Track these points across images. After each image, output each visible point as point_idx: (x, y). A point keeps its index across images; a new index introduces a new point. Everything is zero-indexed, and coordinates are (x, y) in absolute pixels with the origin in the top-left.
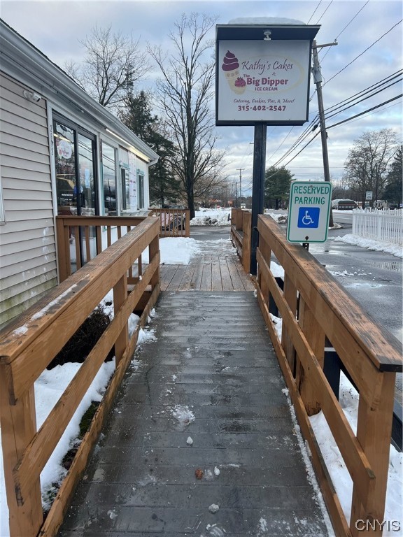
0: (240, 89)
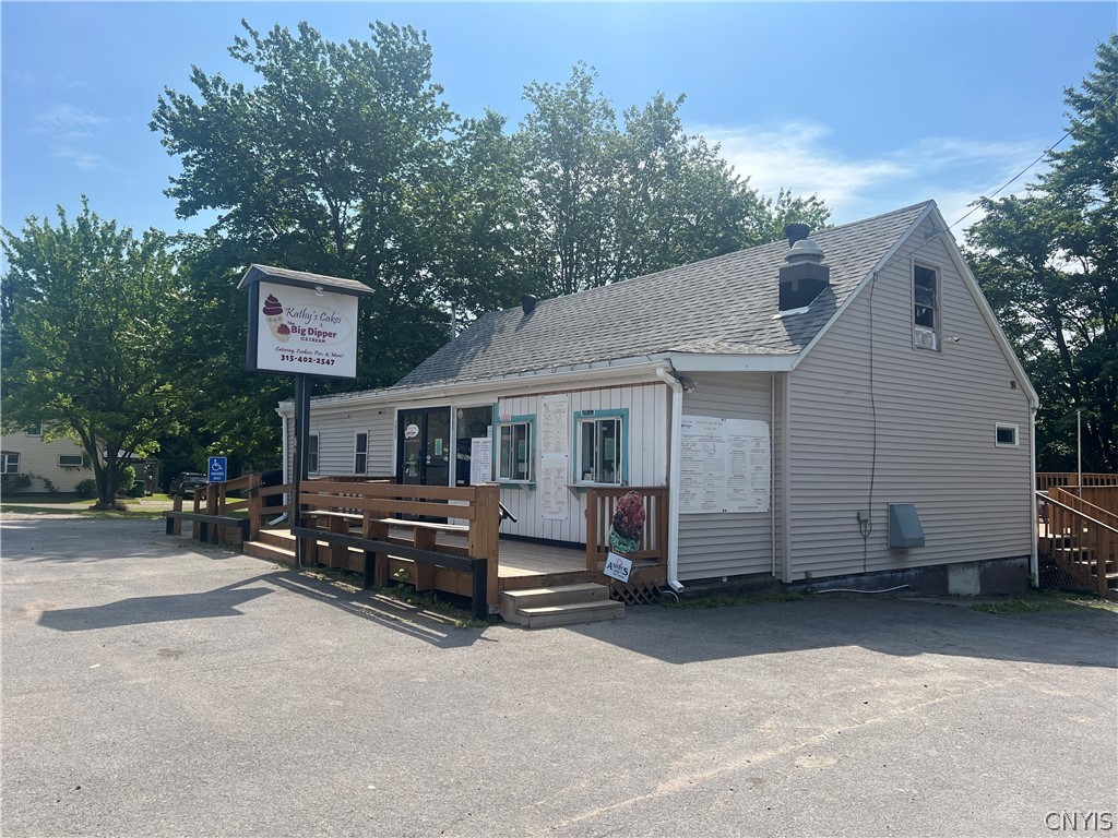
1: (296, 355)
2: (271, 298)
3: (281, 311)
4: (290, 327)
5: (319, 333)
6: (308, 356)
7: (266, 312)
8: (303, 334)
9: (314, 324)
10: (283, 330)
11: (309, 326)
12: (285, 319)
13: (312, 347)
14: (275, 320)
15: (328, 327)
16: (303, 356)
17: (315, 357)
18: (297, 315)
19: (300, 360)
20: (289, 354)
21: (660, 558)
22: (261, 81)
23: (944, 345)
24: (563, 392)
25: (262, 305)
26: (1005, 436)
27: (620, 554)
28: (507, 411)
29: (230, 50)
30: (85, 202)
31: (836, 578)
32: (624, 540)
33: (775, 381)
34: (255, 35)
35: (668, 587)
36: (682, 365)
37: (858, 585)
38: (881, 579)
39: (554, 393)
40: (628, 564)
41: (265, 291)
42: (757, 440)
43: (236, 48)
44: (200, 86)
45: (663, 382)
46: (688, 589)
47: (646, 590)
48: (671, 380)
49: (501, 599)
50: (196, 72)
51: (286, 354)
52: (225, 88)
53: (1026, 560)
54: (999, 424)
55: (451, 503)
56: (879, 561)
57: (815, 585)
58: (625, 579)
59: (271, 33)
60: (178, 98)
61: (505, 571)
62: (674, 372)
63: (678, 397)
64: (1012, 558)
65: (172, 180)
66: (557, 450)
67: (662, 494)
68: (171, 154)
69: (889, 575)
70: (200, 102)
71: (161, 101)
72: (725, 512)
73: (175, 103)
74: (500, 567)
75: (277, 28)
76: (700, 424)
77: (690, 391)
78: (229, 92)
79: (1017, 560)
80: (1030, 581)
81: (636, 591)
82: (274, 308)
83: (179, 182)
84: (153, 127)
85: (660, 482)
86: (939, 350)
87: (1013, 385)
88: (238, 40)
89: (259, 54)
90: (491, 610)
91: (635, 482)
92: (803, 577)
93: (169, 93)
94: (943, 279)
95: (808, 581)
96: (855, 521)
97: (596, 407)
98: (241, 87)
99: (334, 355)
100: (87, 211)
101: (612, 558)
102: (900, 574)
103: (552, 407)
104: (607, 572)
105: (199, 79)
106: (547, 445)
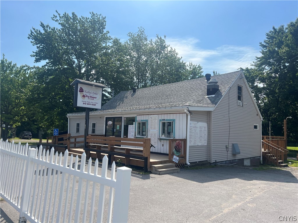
0: (84, 98)
1: (87, 103)
2: (81, 88)
3: (83, 91)
4: (85, 95)
5: (92, 97)
6: (90, 103)
7: (80, 91)
9: (91, 95)
10: (84, 96)
11: (90, 95)
12: (84, 93)
13: (91, 101)
14: (82, 94)
15: (95, 96)
16: (88, 103)
17: (91, 104)
18: (87, 92)
19: (88, 104)
20: (85, 103)
21: (184, 157)
23: (244, 105)
24: (156, 114)
25: (79, 90)
27: (176, 156)
28: (139, 118)
31: (221, 162)
32: (177, 152)
33: (209, 113)
34: (59, 14)
35: (186, 164)
36: (191, 109)
37: (226, 163)
38: (231, 162)
39: (154, 114)
40: (178, 158)
41: (80, 86)
42: (205, 127)
44: (43, 27)
45: (186, 113)
46: (191, 164)
47: (181, 165)
48: (188, 112)
49: (151, 167)
50: (42, 23)
51: (84, 102)
52: (50, 28)
55: (121, 141)
56: (230, 158)
57: (217, 163)
58: (177, 162)
59: (64, 14)
60: (36, 30)
62: (189, 111)
63: (189, 117)
65: (34, 52)
66: (154, 129)
68: (33, 45)
69: (232, 161)
70: (43, 32)
71: (31, 31)
72: (198, 145)
73: (35, 32)
75: (65, 13)
76: (194, 123)
77: (191, 115)
78: (51, 29)
80: (260, 162)
81: (179, 165)
82: (81, 90)
83: (35, 53)
84: (29, 38)
85: (184, 137)
88: (54, 15)
89: (60, 19)
90: (149, 170)
91: (177, 138)
92: (215, 162)
93: (34, 29)
94: (243, 89)
95: (216, 162)
96: (225, 148)
97: (166, 118)
98: (54, 28)
99: (96, 103)
100: (4, 58)
101: (175, 157)
102: (234, 161)
103: (153, 118)
104: (174, 160)
105: (42, 25)
106: (151, 127)
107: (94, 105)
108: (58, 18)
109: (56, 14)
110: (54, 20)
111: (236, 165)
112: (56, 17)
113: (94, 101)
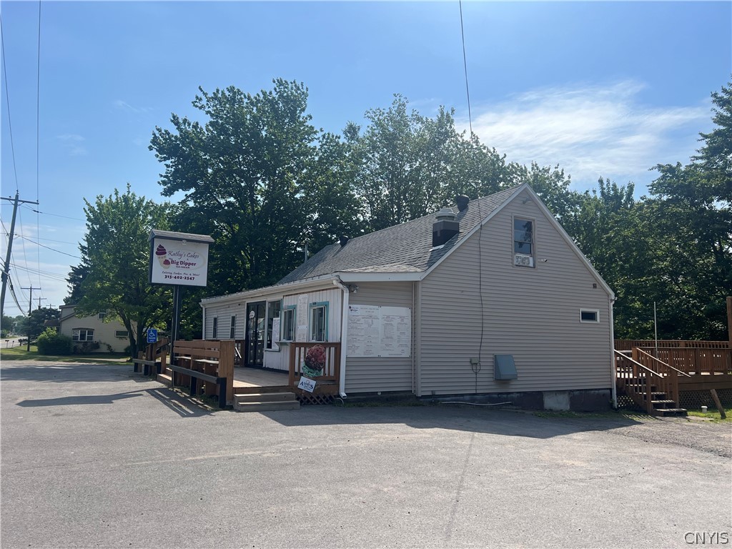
0: (167, 266)
2: (160, 246)
4: (170, 261)
5: (186, 264)
6: (180, 276)
7: (157, 253)
8: (177, 264)
9: (184, 259)
10: (167, 262)
12: (168, 257)
13: (182, 271)
15: (191, 260)
16: (177, 275)
17: (183, 276)
18: (174, 254)
19: (175, 277)
20: (169, 275)
21: (335, 380)
22: (209, 119)
25: (155, 250)
26: (589, 316)
27: (309, 377)
29: (193, 103)
30: (128, 188)
31: (456, 395)
32: (312, 370)
34: (205, 94)
37: (473, 401)
40: (313, 383)
41: (157, 244)
42: (402, 318)
43: (196, 102)
44: (176, 124)
47: (324, 397)
50: (174, 117)
51: (167, 275)
52: (189, 124)
53: (609, 391)
54: (582, 310)
58: (311, 391)
59: (214, 93)
60: (163, 132)
61: (237, 384)
64: (596, 389)
65: (161, 176)
67: (338, 346)
68: (160, 161)
71: (154, 134)
72: (379, 357)
73: (160, 135)
74: (234, 381)
75: (218, 91)
78: (191, 127)
79: (600, 391)
82: (162, 251)
83: (165, 177)
84: (151, 148)
86: (534, 267)
87: (595, 286)
88: (197, 97)
89: (207, 104)
92: (430, 394)
93: (158, 130)
95: (433, 396)
96: (469, 364)
97: (317, 301)
98: (197, 123)
101: (303, 379)
102: (505, 396)
104: (300, 386)
105: (175, 120)
107: (191, 279)
108: (204, 102)
109: (200, 95)
110: (197, 106)
111: (510, 407)
112: (201, 99)
113: (190, 271)
